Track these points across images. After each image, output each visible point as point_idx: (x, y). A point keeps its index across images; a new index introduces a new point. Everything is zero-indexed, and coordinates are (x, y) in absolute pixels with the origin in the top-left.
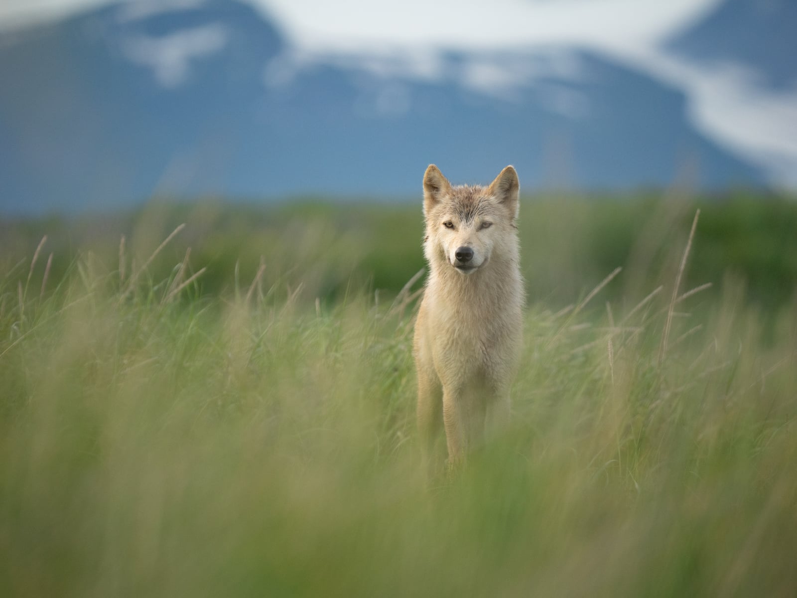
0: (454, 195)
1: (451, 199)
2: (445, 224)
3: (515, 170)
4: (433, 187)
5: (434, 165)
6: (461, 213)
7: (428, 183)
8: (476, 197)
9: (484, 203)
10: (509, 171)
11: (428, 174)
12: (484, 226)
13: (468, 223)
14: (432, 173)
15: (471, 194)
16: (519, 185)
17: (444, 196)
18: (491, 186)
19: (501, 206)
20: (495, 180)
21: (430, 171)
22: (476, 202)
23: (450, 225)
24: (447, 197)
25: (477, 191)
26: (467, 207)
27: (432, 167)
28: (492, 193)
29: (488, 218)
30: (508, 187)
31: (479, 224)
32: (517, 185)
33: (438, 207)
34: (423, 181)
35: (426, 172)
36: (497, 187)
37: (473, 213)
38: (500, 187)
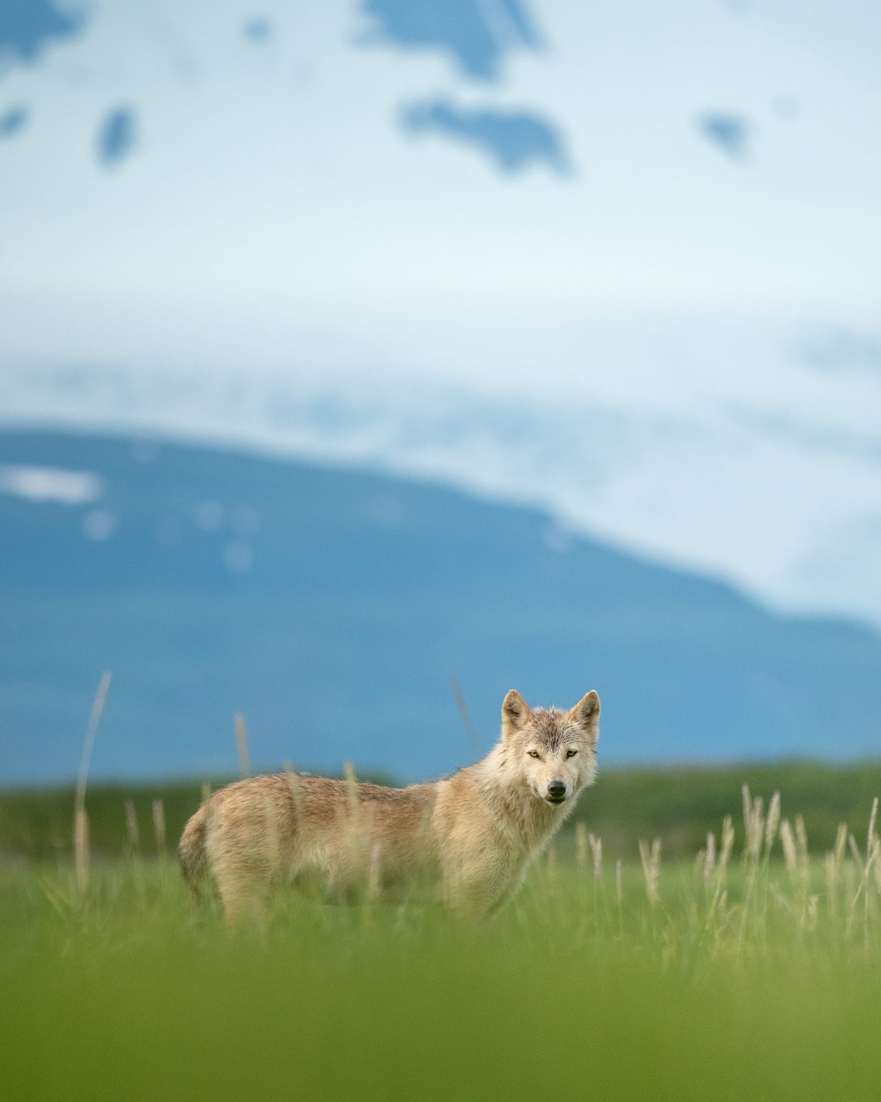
0: (536, 722)
1: (533, 726)
2: (530, 753)
3: (597, 694)
4: (513, 712)
5: (515, 690)
6: (546, 742)
7: (508, 708)
8: (558, 722)
9: (568, 729)
10: (592, 696)
11: (508, 699)
12: (570, 754)
13: (555, 753)
14: (513, 698)
15: (553, 720)
16: (600, 709)
17: (525, 723)
18: (573, 709)
19: (584, 732)
20: (578, 705)
21: (510, 696)
22: (560, 730)
23: (535, 755)
24: (529, 724)
25: (558, 716)
26: (552, 735)
27: (514, 692)
28: (575, 719)
29: (573, 747)
30: (590, 713)
31: (565, 753)
32: (598, 710)
33: (519, 734)
34: (503, 706)
35: (506, 697)
36: (578, 712)
37: (559, 742)
38: (582, 711)
